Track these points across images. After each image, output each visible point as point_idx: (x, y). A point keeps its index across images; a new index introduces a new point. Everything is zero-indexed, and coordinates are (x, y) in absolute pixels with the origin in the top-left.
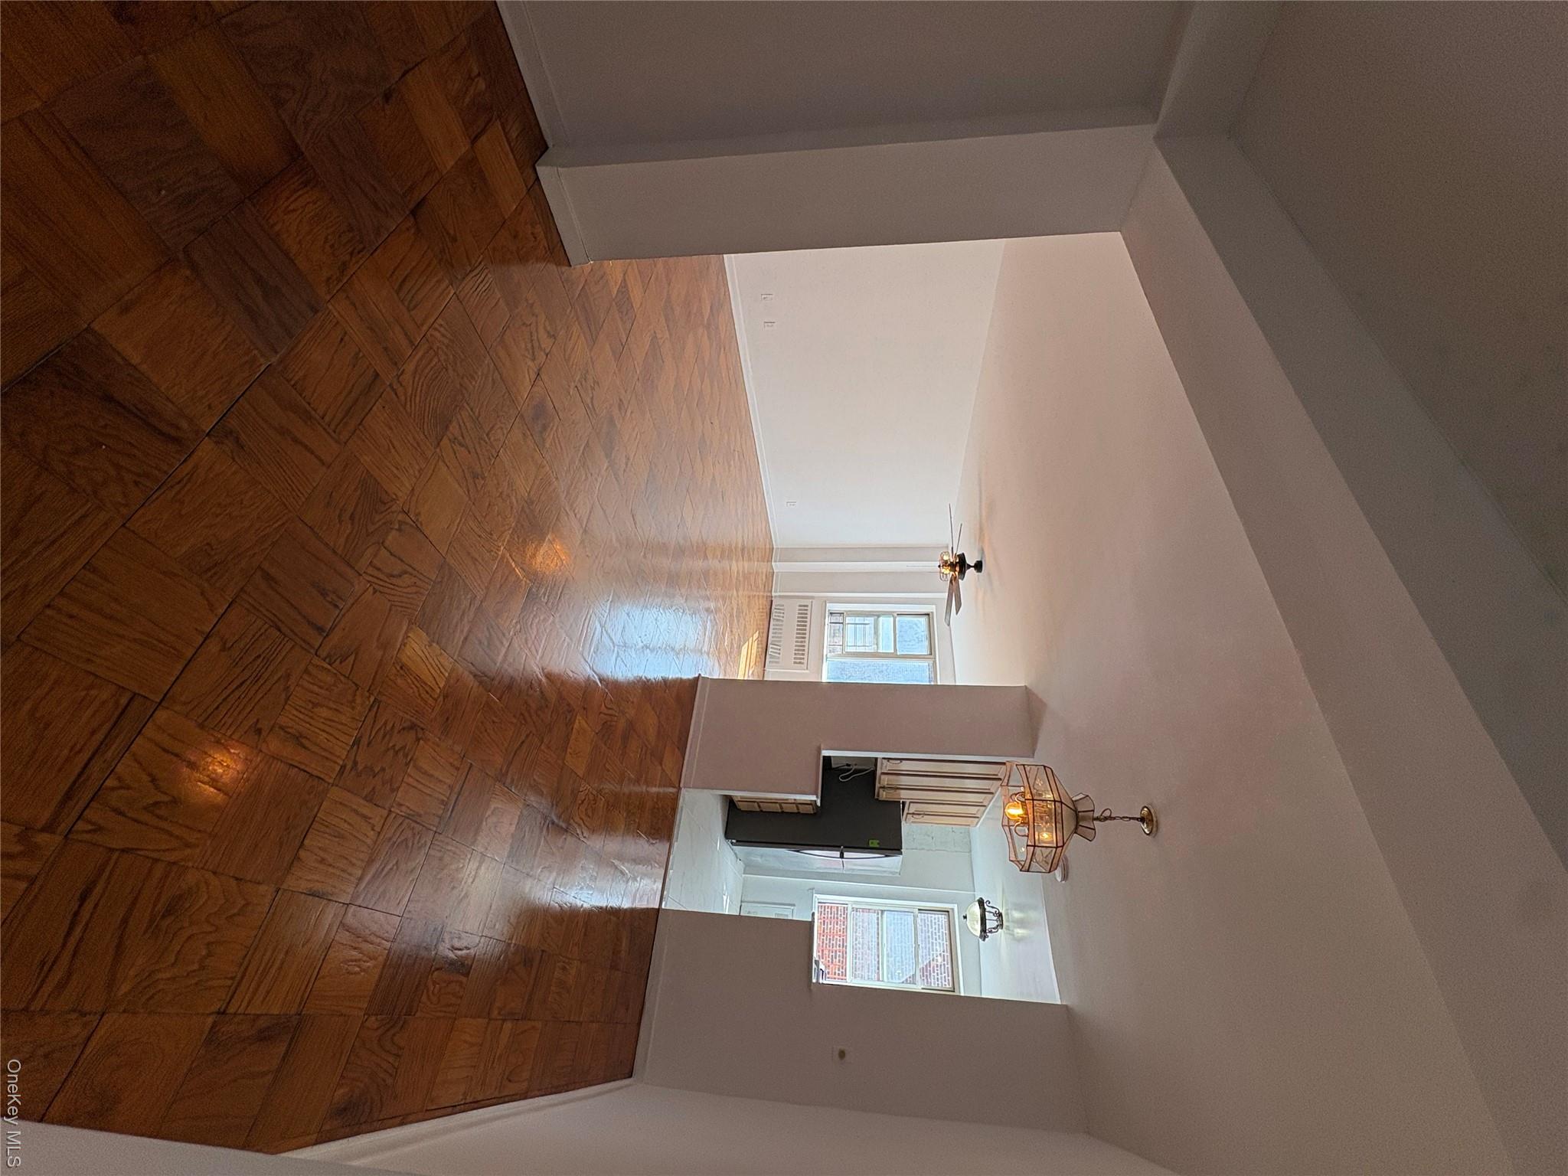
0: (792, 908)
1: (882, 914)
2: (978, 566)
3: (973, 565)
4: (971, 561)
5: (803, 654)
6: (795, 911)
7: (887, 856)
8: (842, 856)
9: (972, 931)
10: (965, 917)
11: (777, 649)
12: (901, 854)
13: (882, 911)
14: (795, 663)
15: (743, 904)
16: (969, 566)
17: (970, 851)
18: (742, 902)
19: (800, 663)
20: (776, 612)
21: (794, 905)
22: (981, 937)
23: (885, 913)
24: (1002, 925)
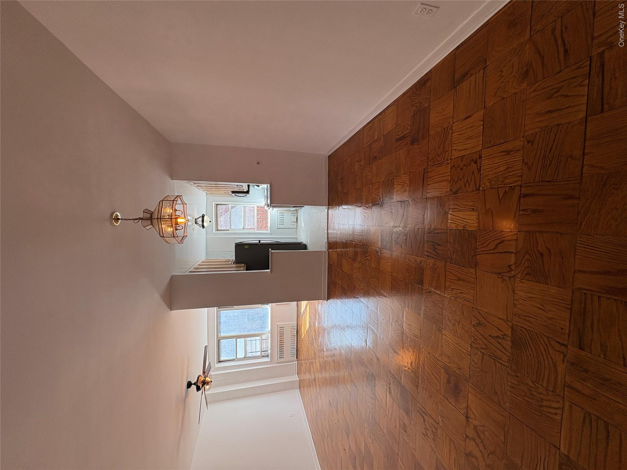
0: (278, 227)
1: (243, 228)
2: (189, 385)
3: (193, 385)
4: (194, 387)
5: (280, 332)
6: (277, 226)
7: (241, 242)
8: (260, 241)
9: (207, 217)
10: (210, 221)
11: (293, 333)
12: (235, 243)
13: (243, 229)
14: (283, 327)
15: (296, 227)
16: (194, 384)
17: (206, 252)
18: (297, 228)
19: (281, 328)
20: (294, 352)
21: (277, 228)
22: (204, 215)
23: (242, 229)
24: (196, 219)
